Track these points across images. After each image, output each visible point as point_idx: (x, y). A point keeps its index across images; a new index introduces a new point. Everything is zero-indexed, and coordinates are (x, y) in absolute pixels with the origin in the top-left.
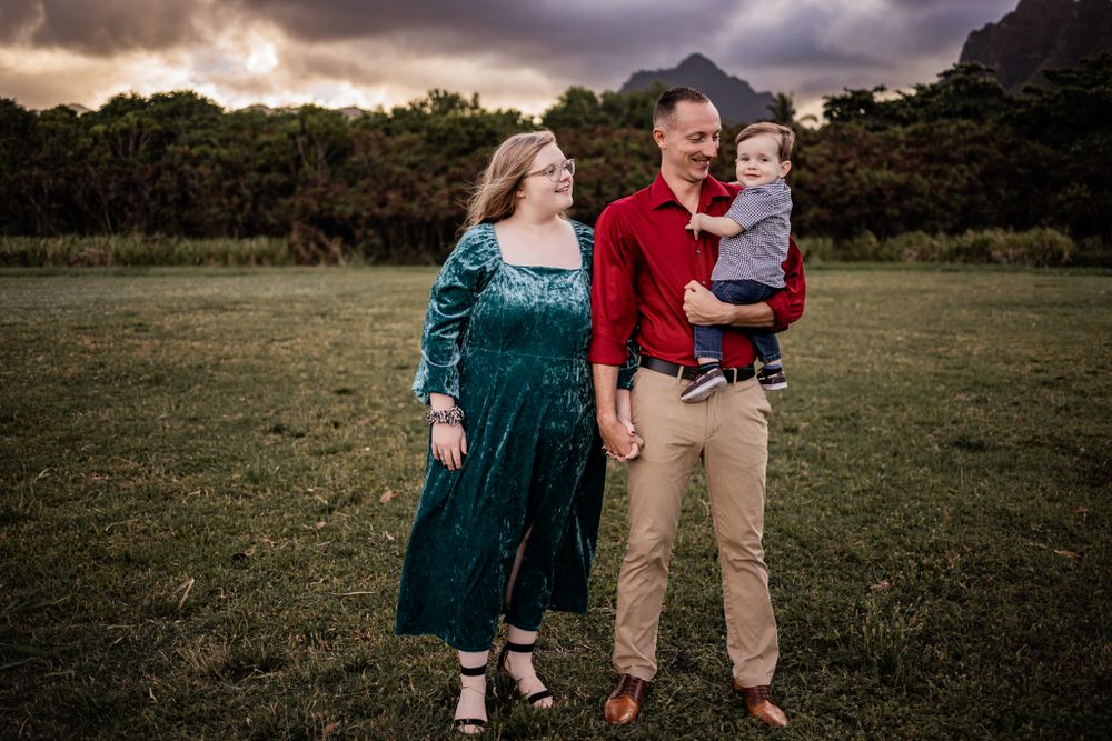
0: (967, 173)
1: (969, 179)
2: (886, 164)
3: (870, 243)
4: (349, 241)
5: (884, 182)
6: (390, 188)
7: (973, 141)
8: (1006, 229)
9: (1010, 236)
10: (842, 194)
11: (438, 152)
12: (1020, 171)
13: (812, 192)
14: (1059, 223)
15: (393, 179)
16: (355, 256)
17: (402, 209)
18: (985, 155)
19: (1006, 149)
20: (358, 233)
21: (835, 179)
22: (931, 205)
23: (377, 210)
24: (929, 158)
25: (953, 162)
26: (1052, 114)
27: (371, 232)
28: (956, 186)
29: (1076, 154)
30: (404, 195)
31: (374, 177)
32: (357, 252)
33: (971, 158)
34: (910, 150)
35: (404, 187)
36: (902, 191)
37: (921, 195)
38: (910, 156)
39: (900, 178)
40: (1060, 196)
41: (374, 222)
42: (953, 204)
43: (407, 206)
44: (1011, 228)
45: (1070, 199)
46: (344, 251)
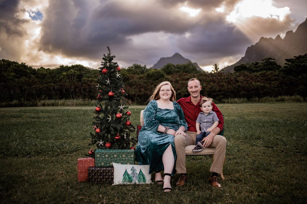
0: (276, 83)
1: (277, 84)
2: (257, 81)
3: (256, 100)
4: (133, 100)
5: (259, 85)
6: (141, 88)
7: (274, 76)
8: (288, 96)
9: (289, 97)
10: (249, 88)
11: (150, 79)
12: (288, 82)
13: (242, 88)
14: (298, 94)
15: (141, 86)
16: (134, 104)
17: (145, 93)
18: (279, 79)
19: (283, 78)
20: (135, 98)
21: (247, 84)
22: (270, 90)
23: (139, 93)
24: (266, 80)
25: (273, 81)
26: (293, 70)
27: (138, 98)
28: (275, 86)
29: (300, 78)
30: (144, 89)
31: (136, 85)
32: (135, 103)
33: (276, 80)
34: (261, 78)
35: (144, 87)
36: (263, 88)
37: (267, 88)
38: (262, 80)
39: (262, 84)
40: (299, 88)
41: (139, 96)
42: (275, 90)
43: (146, 92)
44: (289, 95)
45: (301, 89)
46: (132, 103)
